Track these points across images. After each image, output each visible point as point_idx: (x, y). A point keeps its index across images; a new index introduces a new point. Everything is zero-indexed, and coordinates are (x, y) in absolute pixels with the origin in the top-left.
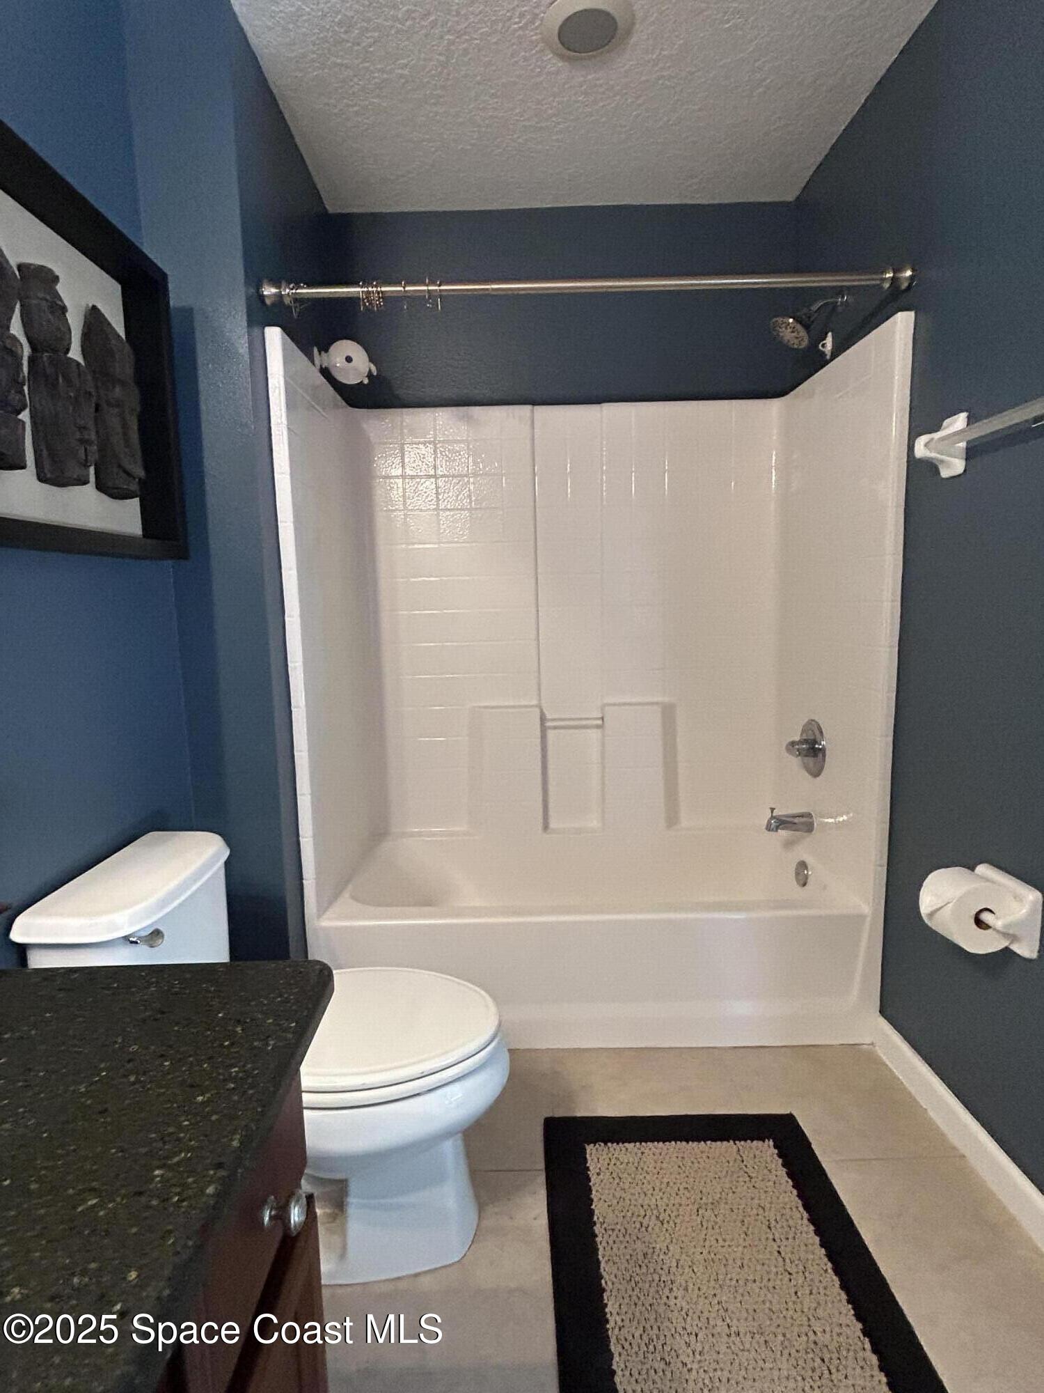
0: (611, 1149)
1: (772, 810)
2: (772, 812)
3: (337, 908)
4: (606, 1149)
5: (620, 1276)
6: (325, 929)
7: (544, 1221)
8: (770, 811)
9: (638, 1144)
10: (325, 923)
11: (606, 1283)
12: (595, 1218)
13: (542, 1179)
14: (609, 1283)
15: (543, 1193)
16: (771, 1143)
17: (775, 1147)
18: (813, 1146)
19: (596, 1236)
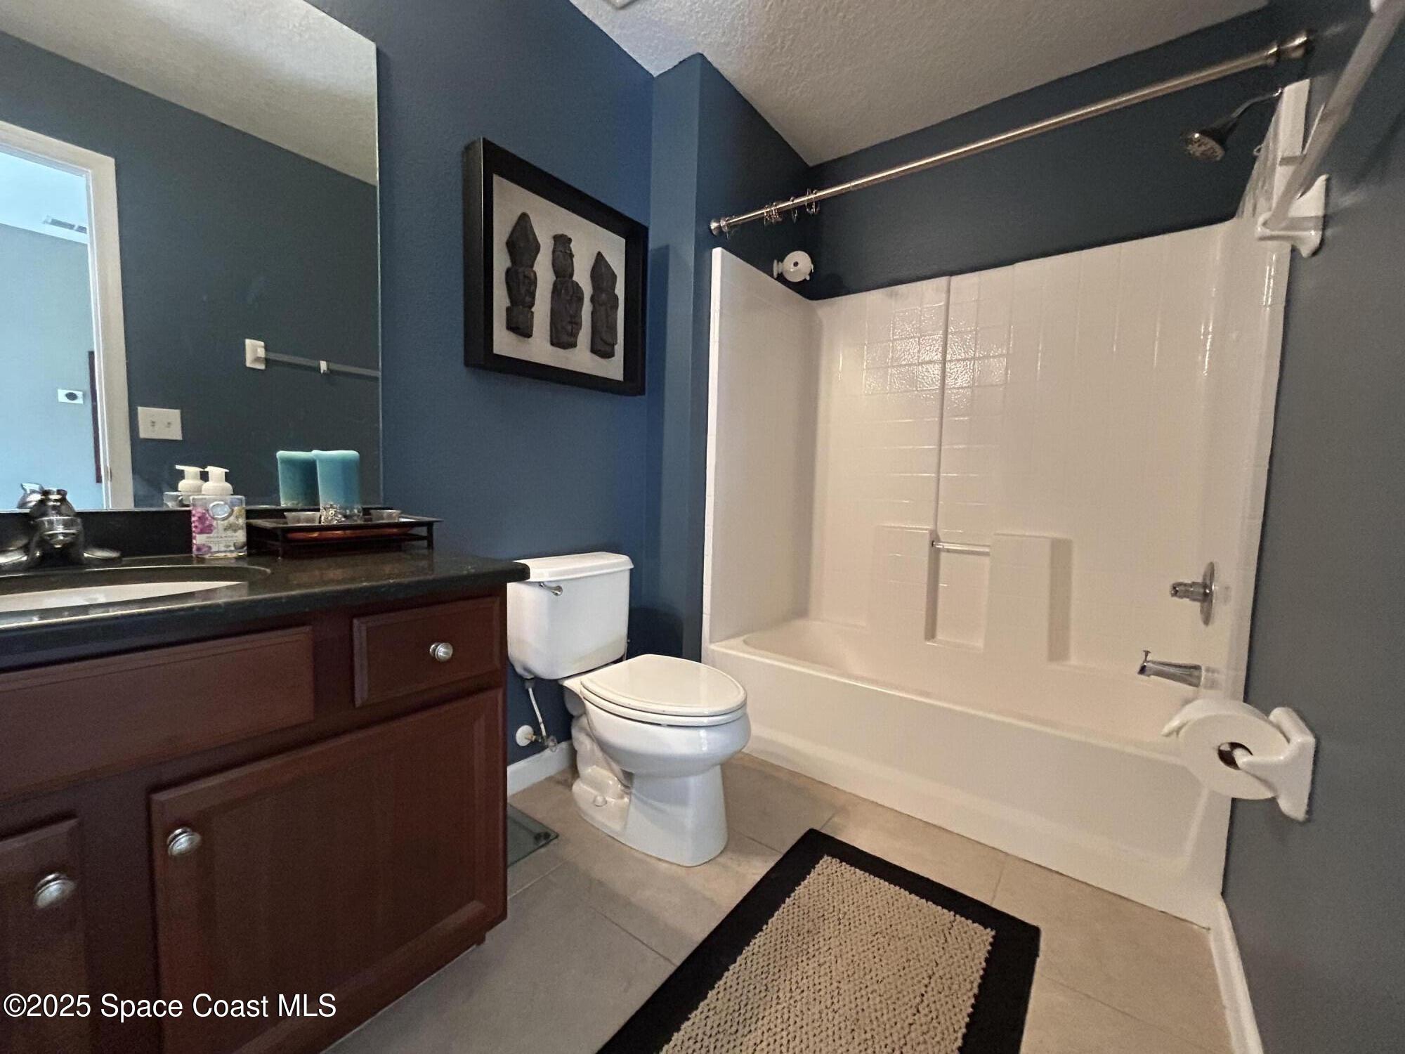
0: (843, 867)
1: (1147, 653)
2: (1146, 656)
3: (733, 642)
4: (838, 865)
5: (780, 931)
6: (713, 651)
7: (758, 878)
8: (1144, 653)
9: (867, 874)
10: (713, 647)
11: (767, 928)
12: (793, 895)
13: (778, 858)
14: (769, 930)
15: (772, 864)
16: (993, 933)
17: (994, 937)
18: (1038, 960)
19: (784, 903)
